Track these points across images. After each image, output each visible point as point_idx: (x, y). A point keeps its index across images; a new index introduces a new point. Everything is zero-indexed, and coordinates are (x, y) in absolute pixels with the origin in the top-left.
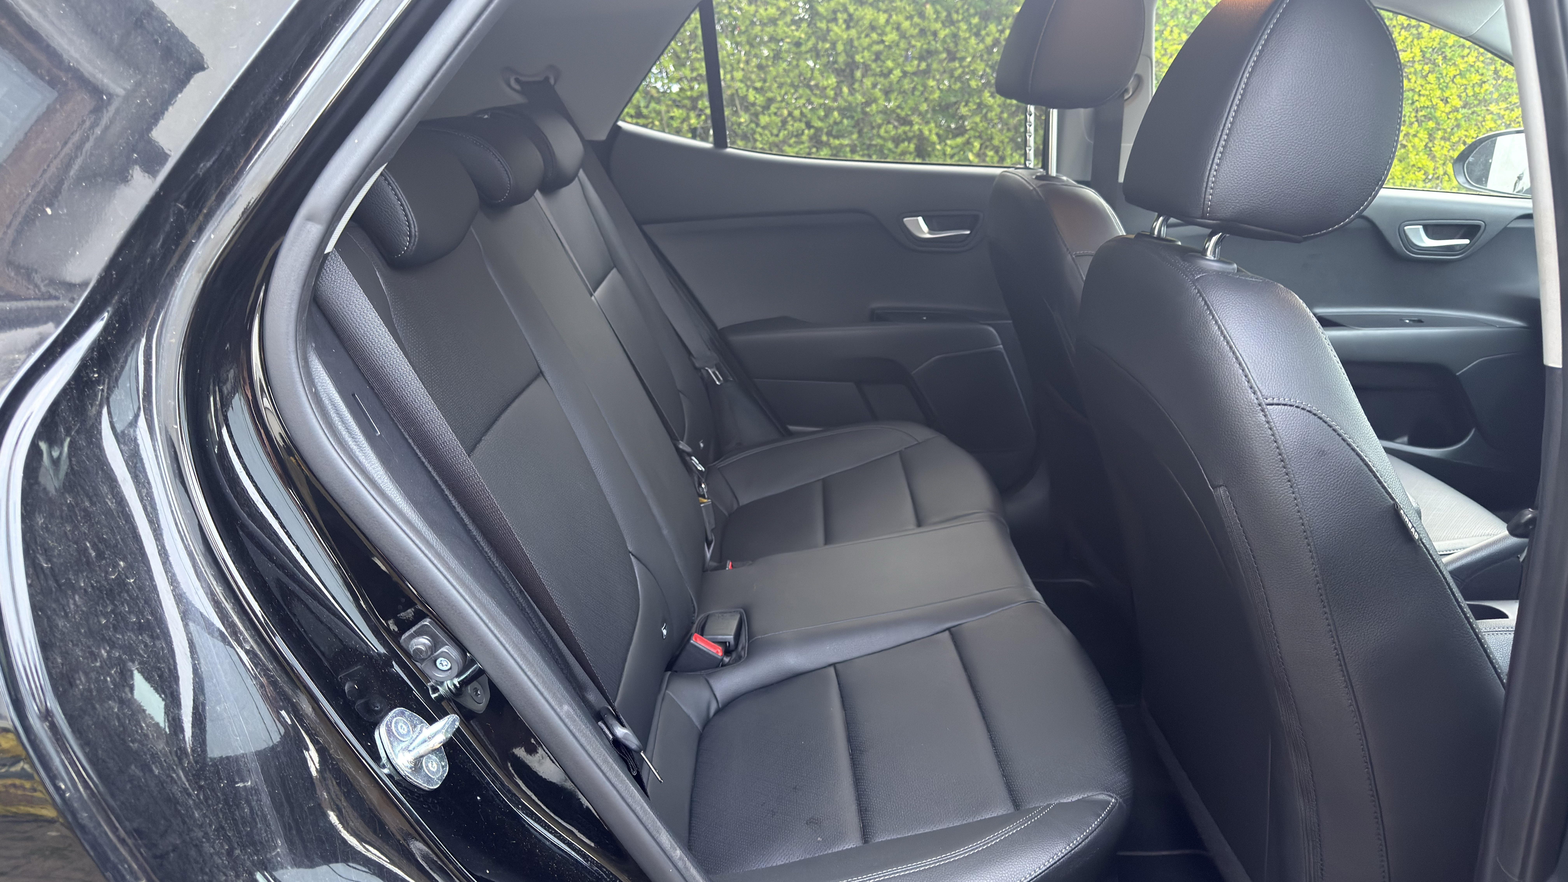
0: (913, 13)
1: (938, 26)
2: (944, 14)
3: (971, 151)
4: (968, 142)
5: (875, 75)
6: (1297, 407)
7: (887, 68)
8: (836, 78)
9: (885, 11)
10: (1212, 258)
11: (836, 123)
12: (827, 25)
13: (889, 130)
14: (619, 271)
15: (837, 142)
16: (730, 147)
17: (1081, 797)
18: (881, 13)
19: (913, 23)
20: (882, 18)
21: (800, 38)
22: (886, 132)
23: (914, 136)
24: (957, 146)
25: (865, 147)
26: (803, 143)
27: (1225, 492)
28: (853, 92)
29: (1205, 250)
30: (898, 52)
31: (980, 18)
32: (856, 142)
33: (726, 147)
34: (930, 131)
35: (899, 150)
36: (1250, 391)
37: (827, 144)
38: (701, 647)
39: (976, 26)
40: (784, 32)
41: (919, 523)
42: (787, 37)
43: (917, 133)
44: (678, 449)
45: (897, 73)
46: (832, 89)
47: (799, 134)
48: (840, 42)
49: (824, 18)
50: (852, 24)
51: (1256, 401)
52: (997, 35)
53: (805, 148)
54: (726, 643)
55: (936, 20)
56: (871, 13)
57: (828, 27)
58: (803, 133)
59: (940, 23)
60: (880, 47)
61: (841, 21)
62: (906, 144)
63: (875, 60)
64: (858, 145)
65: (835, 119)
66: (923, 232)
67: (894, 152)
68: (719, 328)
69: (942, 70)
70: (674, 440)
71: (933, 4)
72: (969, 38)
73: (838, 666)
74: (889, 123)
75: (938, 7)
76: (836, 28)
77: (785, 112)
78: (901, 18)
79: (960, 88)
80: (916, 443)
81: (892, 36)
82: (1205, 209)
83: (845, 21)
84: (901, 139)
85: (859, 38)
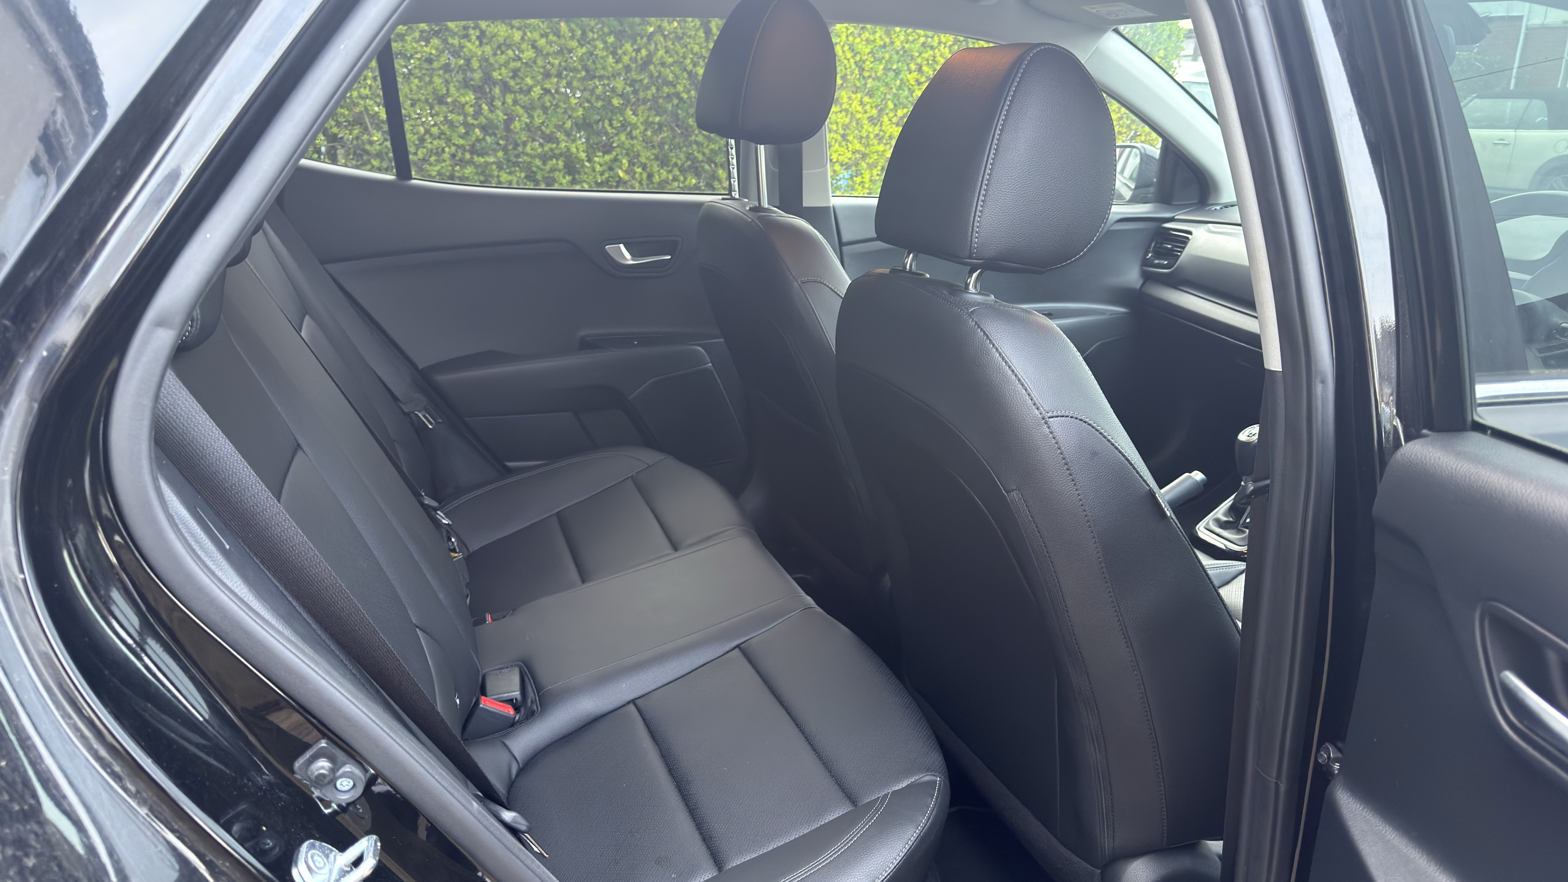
0: (548, 31)
1: (574, 44)
2: (579, 33)
3: (621, 169)
4: (615, 160)
5: (514, 92)
6: (1072, 417)
7: (526, 85)
8: (473, 94)
9: (519, 29)
10: (974, 291)
11: (478, 140)
12: (459, 41)
13: (534, 147)
14: (311, 316)
15: (482, 160)
16: (415, 179)
17: (909, 782)
18: (515, 30)
19: (549, 40)
20: (517, 36)
21: (431, 54)
22: (532, 149)
23: (561, 155)
24: (606, 163)
25: (510, 164)
26: (444, 161)
27: (1018, 494)
28: (492, 108)
29: (967, 285)
30: (536, 69)
31: (615, 37)
32: (501, 159)
33: (411, 178)
34: (578, 149)
35: (548, 167)
36: (1034, 407)
37: (471, 162)
38: (491, 709)
39: (612, 44)
40: (413, 48)
41: (675, 547)
42: (416, 53)
43: (565, 150)
44: (423, 505)
45: (537, 91)
46: (471, 106)
47: (439, 152)
48: (475, 59)
49: (456, 34)
50: (485, 41)
51: (1039, 416)
52: (634, 54)
53: (446, 166)
54: (512, 700)
55: (573, 37)
56: (505, 29)
57: (460, 43)
58: (443, 151)
59: (575, 41)
60: (519, 64)
61: (474, 38)
62: (554, 161)
63: (513, 77)
64: (505, 162)
65: (478, 137)
66: (626, 259)
67: (542, 170)
68: (420, 367)
69: (582, 88)
70: (417, 495)
71: (567, 22)
72: (607, 56)
73: (638, 702)
74: (534, 140)
75: (573, 26)
76: (469, 45)
77: (422, 130)
78: (536, 36)
79: (602, 106)
80: (646, 466)
81: (529, 54)
82: (972, 251)
83: (478, 38)
84: (548, 156)
85: (495, 54)
